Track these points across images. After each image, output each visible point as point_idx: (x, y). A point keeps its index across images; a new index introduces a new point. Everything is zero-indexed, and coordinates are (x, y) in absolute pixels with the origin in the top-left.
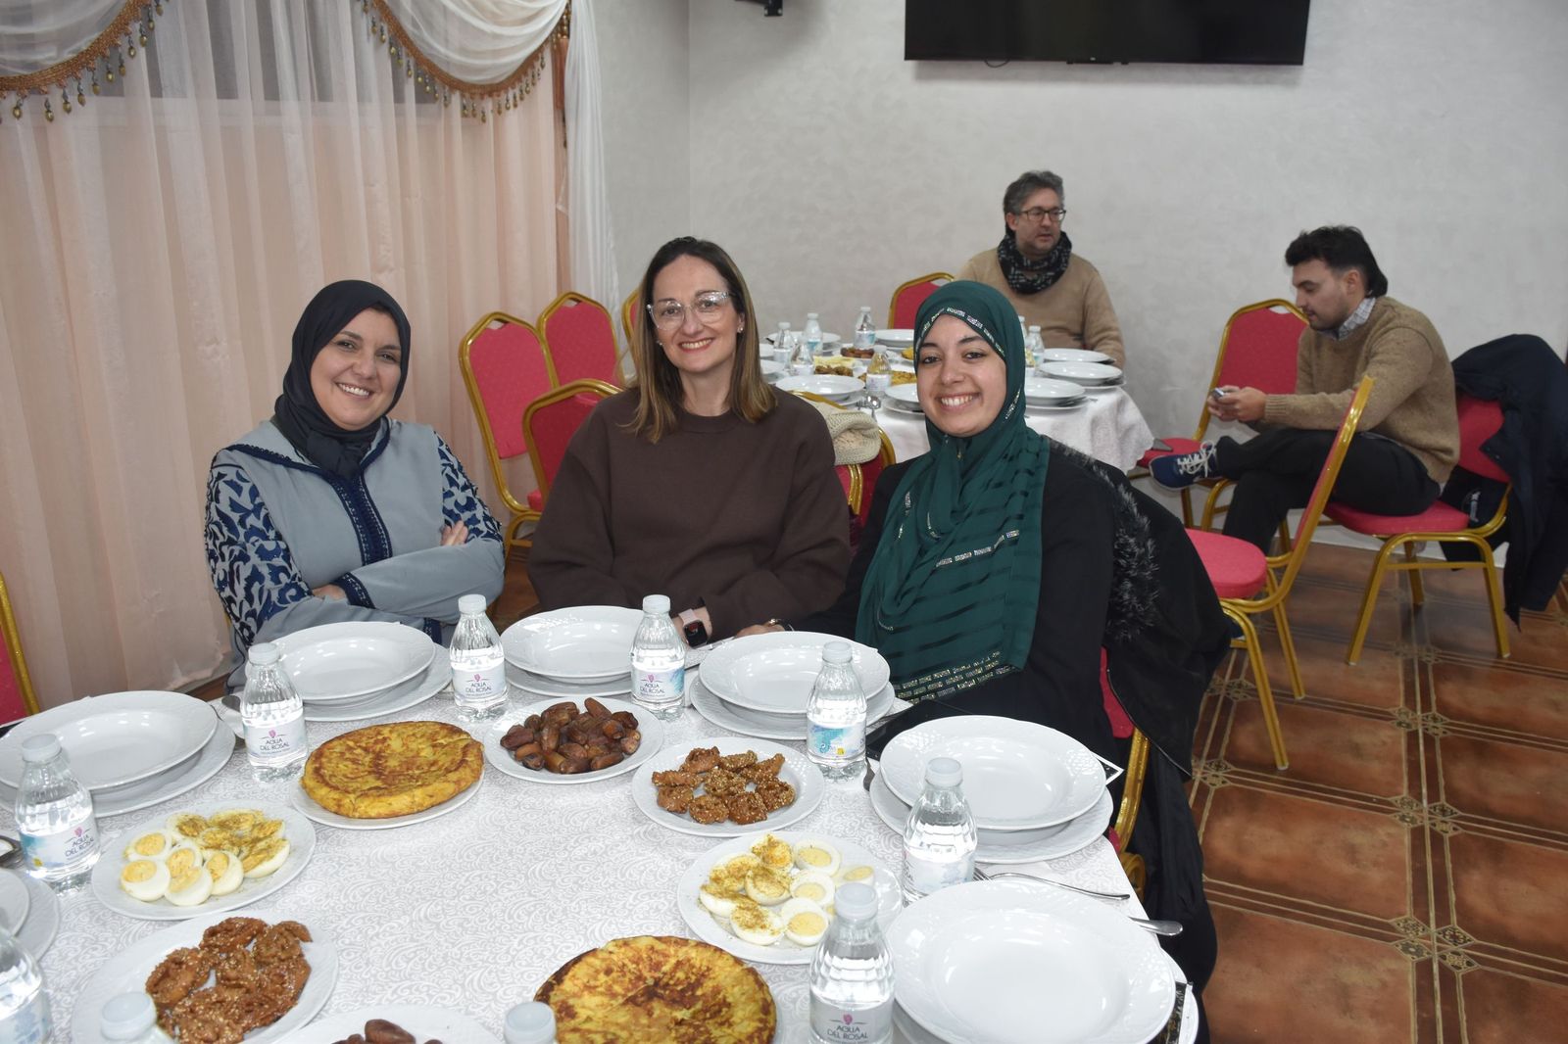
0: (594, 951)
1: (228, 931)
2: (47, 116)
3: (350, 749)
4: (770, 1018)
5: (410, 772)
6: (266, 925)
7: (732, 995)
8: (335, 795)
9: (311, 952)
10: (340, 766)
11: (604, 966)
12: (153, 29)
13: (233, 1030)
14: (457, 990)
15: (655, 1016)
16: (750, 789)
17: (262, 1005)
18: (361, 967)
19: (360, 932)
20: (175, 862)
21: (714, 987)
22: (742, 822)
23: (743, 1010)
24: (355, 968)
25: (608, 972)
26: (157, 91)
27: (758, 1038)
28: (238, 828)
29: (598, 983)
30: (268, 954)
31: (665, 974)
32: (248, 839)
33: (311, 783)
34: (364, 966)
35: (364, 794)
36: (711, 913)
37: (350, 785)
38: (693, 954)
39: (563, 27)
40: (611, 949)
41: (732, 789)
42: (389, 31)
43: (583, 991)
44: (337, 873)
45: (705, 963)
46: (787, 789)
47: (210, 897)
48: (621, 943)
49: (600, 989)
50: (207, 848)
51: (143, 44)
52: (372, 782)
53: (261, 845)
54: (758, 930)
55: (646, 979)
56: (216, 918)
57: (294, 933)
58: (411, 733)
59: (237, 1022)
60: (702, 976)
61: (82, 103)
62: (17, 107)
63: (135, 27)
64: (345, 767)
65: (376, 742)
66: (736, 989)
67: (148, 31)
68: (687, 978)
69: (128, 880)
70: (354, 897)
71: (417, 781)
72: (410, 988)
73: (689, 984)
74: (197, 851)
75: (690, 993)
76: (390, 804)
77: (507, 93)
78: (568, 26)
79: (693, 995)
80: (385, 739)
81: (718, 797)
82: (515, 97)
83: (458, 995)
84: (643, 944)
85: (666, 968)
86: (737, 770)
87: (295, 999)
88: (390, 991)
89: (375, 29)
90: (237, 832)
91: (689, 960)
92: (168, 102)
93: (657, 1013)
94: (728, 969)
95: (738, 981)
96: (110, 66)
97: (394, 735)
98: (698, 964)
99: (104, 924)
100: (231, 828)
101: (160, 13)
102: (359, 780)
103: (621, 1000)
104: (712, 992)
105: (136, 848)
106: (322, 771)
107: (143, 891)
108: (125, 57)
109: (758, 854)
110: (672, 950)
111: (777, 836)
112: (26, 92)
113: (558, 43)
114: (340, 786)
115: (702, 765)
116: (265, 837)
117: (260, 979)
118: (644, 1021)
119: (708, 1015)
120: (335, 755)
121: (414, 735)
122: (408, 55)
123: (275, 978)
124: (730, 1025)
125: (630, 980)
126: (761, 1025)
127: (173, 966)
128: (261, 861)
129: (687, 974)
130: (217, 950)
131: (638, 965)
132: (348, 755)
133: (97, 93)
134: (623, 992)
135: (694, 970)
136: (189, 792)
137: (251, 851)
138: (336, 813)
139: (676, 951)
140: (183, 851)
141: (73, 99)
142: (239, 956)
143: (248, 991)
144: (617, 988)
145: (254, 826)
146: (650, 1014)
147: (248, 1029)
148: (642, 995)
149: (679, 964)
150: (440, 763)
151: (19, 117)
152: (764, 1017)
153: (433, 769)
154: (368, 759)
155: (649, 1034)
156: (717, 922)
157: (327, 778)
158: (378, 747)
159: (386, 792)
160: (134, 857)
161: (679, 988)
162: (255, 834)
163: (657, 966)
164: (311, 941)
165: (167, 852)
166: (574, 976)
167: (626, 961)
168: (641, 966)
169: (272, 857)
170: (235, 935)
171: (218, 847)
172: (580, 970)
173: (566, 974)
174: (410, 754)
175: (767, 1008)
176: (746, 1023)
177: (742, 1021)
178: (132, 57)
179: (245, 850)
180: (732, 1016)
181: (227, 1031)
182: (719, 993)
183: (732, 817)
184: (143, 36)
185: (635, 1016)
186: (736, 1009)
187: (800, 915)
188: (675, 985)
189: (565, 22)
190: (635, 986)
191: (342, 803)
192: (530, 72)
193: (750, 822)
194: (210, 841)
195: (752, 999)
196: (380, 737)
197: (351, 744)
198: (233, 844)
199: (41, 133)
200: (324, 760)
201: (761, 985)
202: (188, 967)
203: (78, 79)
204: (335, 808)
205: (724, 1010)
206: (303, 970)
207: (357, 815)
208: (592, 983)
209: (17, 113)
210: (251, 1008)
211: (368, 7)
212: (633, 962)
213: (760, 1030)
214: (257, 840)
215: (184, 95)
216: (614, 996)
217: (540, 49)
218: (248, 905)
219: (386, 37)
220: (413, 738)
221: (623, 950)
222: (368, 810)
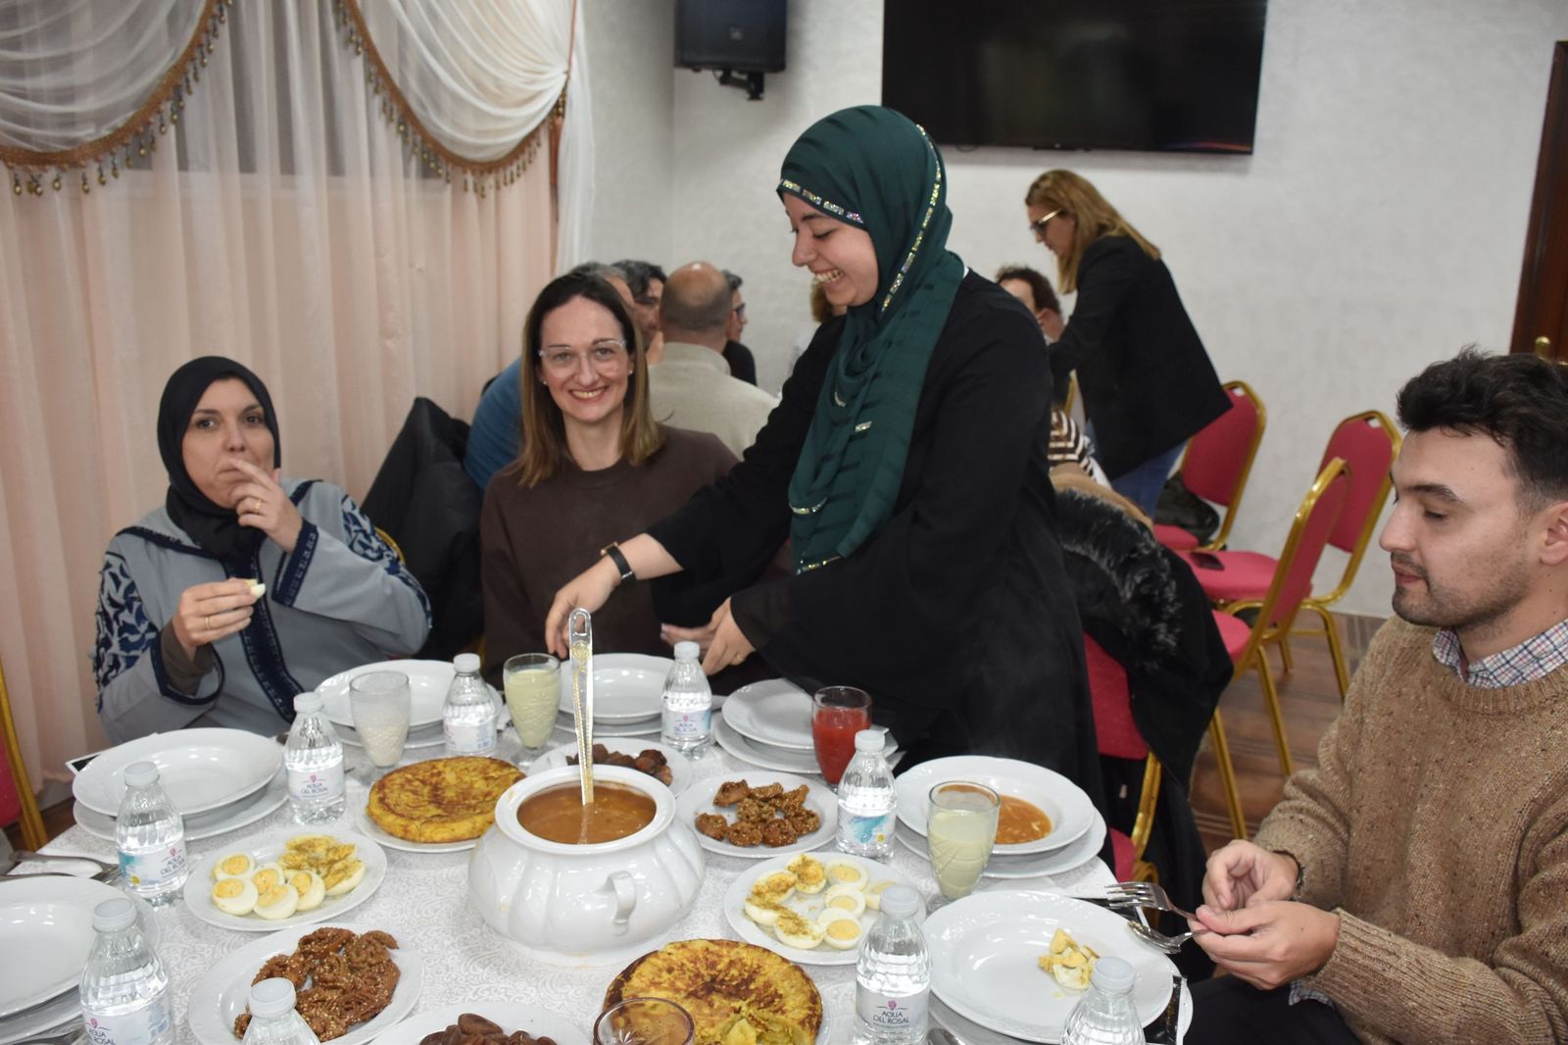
0: (656, 952)
1: (321, 939)
2: (83, 189)
3: (409, 781)
4: (817, 1007)
5: (467, 802)
6: (354, 935)
7: (783, 987)
8: (401, 821)
9: (398, 957)
10: (403, 796)
11: (665, 965)
12: (182, 108)
13: (337, 1024)
14: (532, 991)
15: (715, 1007)
16: (778, 816)
17: (360, 1003)
18: (441, 972)
19: (437, 942)
20: (260, 881)
21: (765, 982)
22: (775, 845)
23: (794, 1000)
24: (437, 973)
25: (670, 970)
26: (183, 164)
27: (809, 1023)
28: (313, 851)
29: (662, 980)
30: (360, 959)
31: (720, 971)
32: (324, 861)
33: (377, 811)
34: (444, 971)
35: (429, 821)
36: (756, 923)
37: (414, 813)
38: (744, 954)
39: (558, 110)
40: (670, 951)
41: (764, 816)
42: (398, 111)
43: (649, 986)
44: (407, 891)
45: (755, 962)
46: (813, 816)
47: (297, 912)
48: (678, 945)
49: (663, 985)
50: (288, 868)
51: (174, 122)
52: (433, 810)
53: (338, 866)
54: (801, 935)
55: (703, 976)
56: (309, 929)
57: (381, 942)
58: (463, 767)
59: (340, 1017)
60: (754, 973)
61: (116, 176)
62: (57, 180)
63: (167, 107)
64: (407, 797)
65: (432, 775)
66: (786, 983)
67: (179, 109)
68: (740, 975)
69: (219, 896)
70: (426, 912)
71: (475, 810)
72: (489, 989)
73: (743, 979)
74: (280, 871)
75: (744, 988)
76: (453, 830)
77: (505, 169)
78: (564, 106)
79: (747, 988)
80: (439, 773)
81: (753, 823)
82: (512, 174)
83: (533, 995)
84: (698, 946)
85: (719, 967)
86: (766, 800)
87: (389, 998)
88: (471, 993)
89: (386, 110)
90: (313, 855)
91: (741, 960)
92: (195, 177)
93: (717, 1004)
94: (776, 966)
95: (786, 977)
96: (143, 142)
97: (448, 769)
98: (749, 963)
99: (198, 937)
100: (307, 851)
101: (190, 92)
102: (422, 808)
103: (683, 994)
104: (764, 986)
105: (222, 868)
106: (387, 801)
107: (235, 905)
108: (157, 134)
109: (794, 872)
110: (725, 951)
111: (810, 856)
112: (66, 166)
113: (553, 123)
114: (405, 813)
115: (734, 796)
116: (340, 859)
117: (353, 982)
118: (706, 1011)
119: (762, 1005)
120: (395, 787)
121: (466, 769)
122: (414, 133)
123: (368, 981)
124: (783, 1012)
125: (690, 978)
126: (810, 1013)
127: (277, 968)
128: (340, 880)
129: (739, 971)
130: (311, 956)
131: (695, 963)
132: (407, 787)
133: (129, 167)
134: (684, 987)
135: (746, 968)
136: (258, 821)
137: (329, 872)
138: (402, 838)
139: (729, 952)
140: (266, 871)
141: (108, 172)
142: (333, 961)
143: (344, 992)
144: (679, 984)
145: (328, 850)
146: (711, 1005)
147: (350, 1024)
148: (702, 990)
149: (732, 963)
150: (494, 794)
151: (58, 189)
152: (812, 1005)
153: (488, 799)
154: (426, 790)
155: (712, 1021)
156: (762, 930)
157: (392, 807)
158: (434, 780)
159: (449, 820)
160: (221, 876)
161: (734, 983)
162: (331, 856)
163: (712, 965)
164: (398, 948)
165: (251, 872)
166: (640, 974)
167: (685, 961)
168: (698, 965)
169: (350, 876)
170: (328, 943)
171: (298, 868)
172: (645, 969)
173: (633, 972)
174: (465, 786)
175: (814, 998)
176: (797, 1011)
177: (794, 1009)
178: (163, 133)
179: (323, 871)
180: (784, 1005)
181: (333, 1024)
182: (771, 987)
183: (765, 842)
184: (173, 114)
185: (698, 1007)
186: (787, 999)
187: (835, 922)
188: (730, 980)
189: (561, 104)
190: (694, 983)
191: (409, 828)
192: (527, 150)
193: (782, 845)
194: (291, 863)
195: (800, 991)
196: (435, 771)
197: (410, 776)
198: (311, 865)
199: (76, 204)
200: (387, 791)
201: (808, 980)
202: (292, 969)
203: (113, 154)
204: (401, 833)
205: (777, 1000)
206: (392, 974)
207: (423, 839)
208: (657, 980)
209: (57, 185)
210: (350, 1006)
211: (380, 89)
212: (692, 962)
213: (809, 1017)
214: (332, 862)
215: (207, 168)
216: (677, 990)
217: (537, 130)
218: (334, 918)
219: (396, 116)
220: (466, 772)
221: (681, 951)
222: (433, 835)
